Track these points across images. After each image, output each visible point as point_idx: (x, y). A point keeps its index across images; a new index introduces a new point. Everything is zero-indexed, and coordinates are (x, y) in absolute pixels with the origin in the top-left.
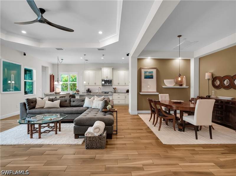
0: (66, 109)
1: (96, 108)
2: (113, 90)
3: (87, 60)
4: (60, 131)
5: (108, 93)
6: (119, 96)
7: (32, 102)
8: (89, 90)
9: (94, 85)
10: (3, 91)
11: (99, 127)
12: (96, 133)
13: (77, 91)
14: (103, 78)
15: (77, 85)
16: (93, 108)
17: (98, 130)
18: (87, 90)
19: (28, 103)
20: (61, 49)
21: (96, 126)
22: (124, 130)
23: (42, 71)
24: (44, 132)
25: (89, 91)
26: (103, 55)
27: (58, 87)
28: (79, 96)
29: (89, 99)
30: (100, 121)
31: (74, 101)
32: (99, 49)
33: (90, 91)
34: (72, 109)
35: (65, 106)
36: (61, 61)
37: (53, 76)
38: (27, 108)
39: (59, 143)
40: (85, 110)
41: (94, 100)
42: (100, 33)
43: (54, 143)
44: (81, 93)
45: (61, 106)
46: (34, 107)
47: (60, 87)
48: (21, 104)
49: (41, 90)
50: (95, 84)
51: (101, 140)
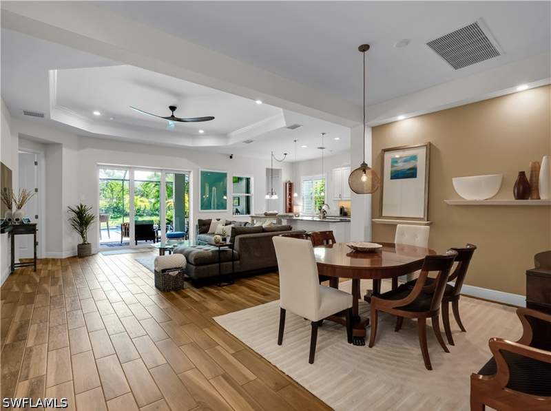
8: (341, 209)
10: (202, 209)
19: (199, 226)
20: (250, 141)
32: (292, 128)
33: (346, 213)
37: (291, 184)
38: (198, 231)
46: (206, 232)
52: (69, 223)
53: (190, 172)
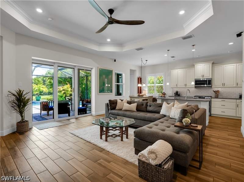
0: (141, 114)
1: (174, 118)
2: (213, 95)
3: (173, 57)
4: (127, 138)
5: (204, 98)
6: (223, 103)
7: (113, 104)
8: (177, 92)
9: (184, 87)
10: (100, 93)
11: (155, 151)
12: (152, 160)
13: (163, 94)
14: (196, 78)
15: (164, 87)
16: (171, 117)
17: (153, 156)
18: (175, 93)
19: (110, 104)
20: (141, 49)
21: (152, 149)
22: (217, 166)
23: (130, 74)
24: (112, 136)
25: (177, 94)
26: (193, 46)
27: (145, 89)
28: (161, 99)
29: (167, 104)
30: (165, 140)
31: (150, 106)
32: (185, 38)
33: (179, 94)
34: (146, 115)
35: (141, 110)
36: (145, 62)
37: (141, 79)
38: (109, 108)
39: (117, 153)
40: (160, 119)
41: (173, 106)
42: (182, 12)
43: (113, 152)
44: (167, 96)
45: (139, 109)
46: (114, 108)
47: (147, 89)
48: (106, 104)
49: (129, 92)
50: (186, 85)
51: (159, 173)
52: (9, 106)
53: (92, 69)
